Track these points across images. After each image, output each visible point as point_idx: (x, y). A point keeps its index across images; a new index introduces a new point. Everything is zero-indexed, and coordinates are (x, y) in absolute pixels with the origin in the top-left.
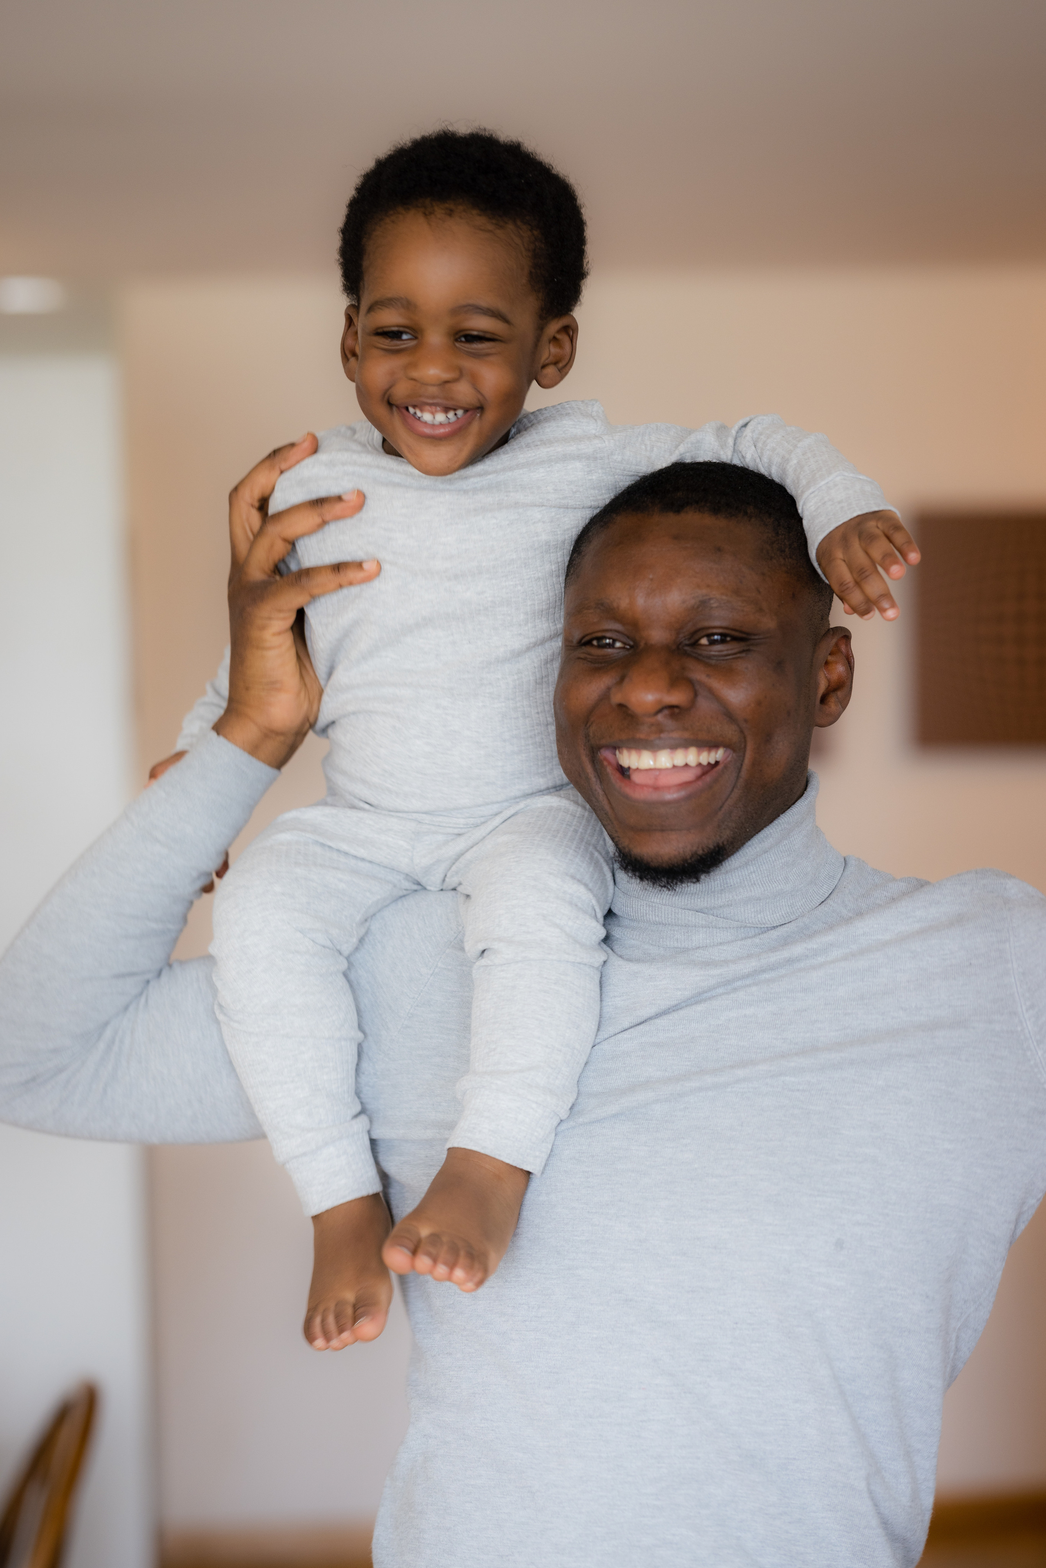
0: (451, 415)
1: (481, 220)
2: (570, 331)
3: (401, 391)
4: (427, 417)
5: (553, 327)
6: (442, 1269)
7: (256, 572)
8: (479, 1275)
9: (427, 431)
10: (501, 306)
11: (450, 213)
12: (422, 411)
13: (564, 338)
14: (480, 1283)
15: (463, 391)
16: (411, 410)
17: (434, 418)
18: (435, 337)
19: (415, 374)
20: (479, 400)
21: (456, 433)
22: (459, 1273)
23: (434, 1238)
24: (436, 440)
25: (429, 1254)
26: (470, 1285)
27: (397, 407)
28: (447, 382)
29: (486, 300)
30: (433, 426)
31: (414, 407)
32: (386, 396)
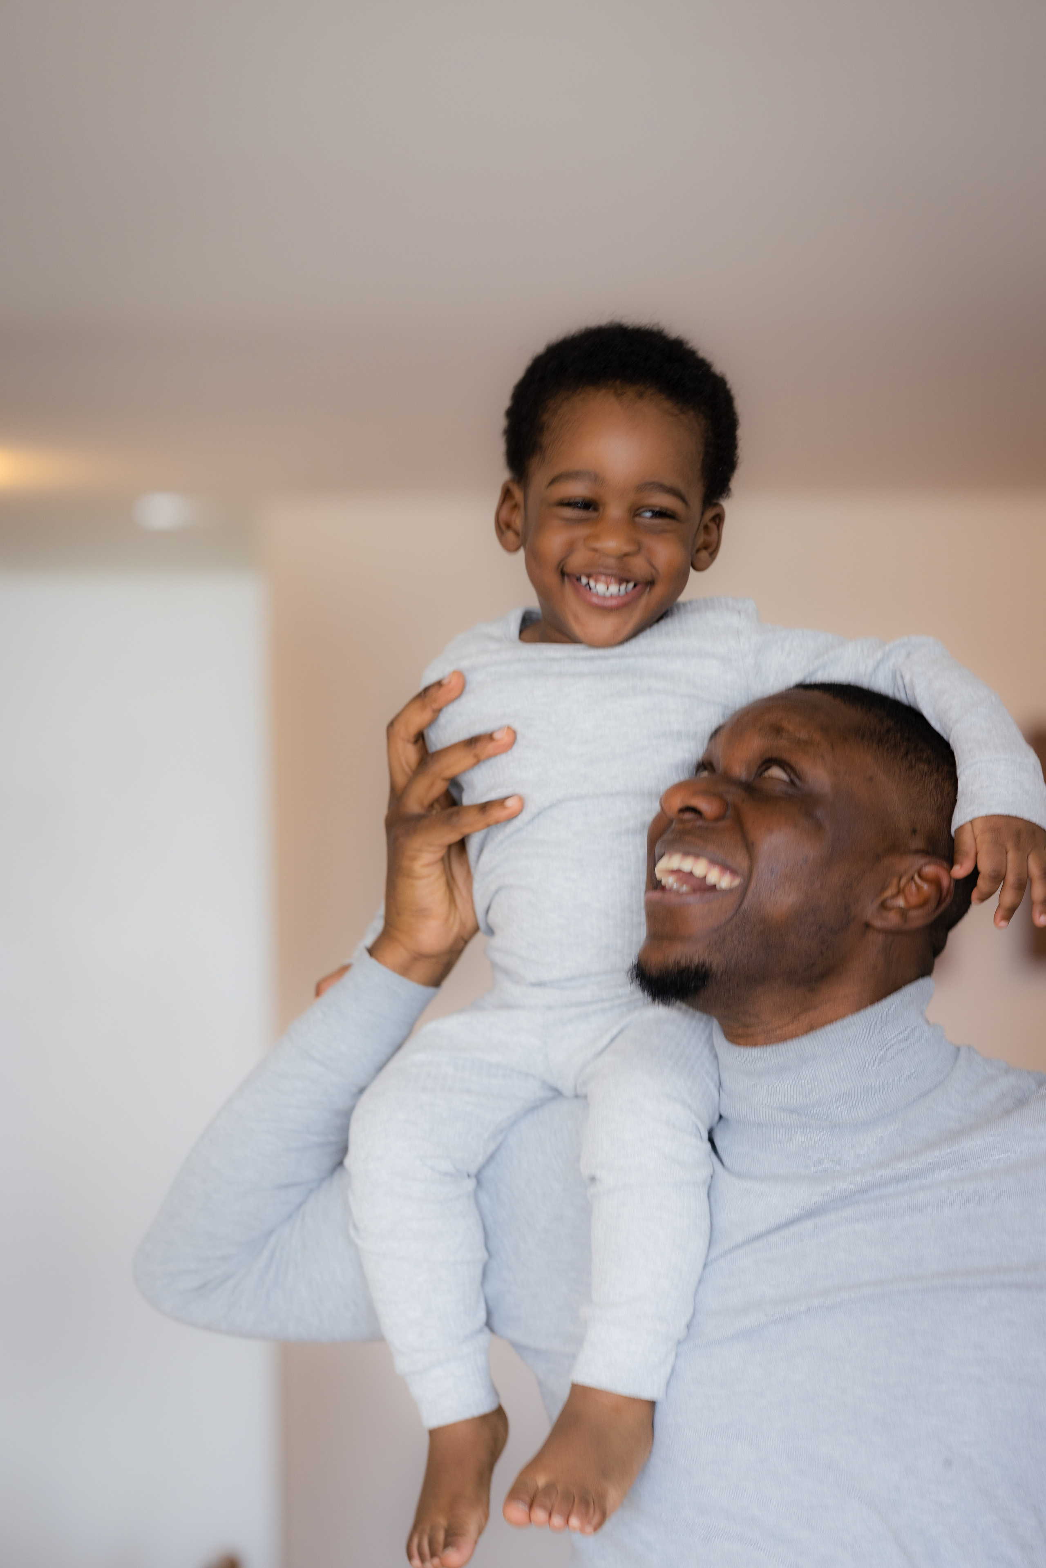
0: (623, 587)
1: (667, 405)
2: (719, 519)
3: (576, 561)
4: (600, 588)
5: (710, 514)
6: (557, 1520)
7: (413, 805)
8: (596, 1519)
9: (595, 600)
10: (681, 486)
11: (641, 395)
12: (596, 581)
13: (713, 526)
14: (597, 1527)
15: (639, 566)
16: (584, 580)
17: (608, 588)
18: (615, 510)
19: (598, 545)
20: (652, 574)
21: (623, 607)
22: (574, 1521)
23: (550, 1488)
24: (604, 610)
25: (544, 1507)
26: (589, 1529)
27: (569, 575)
28: (626, 555)
29: (670, 480)
30: (604, 597)
31: (589, 576)
32: (561, 566)
